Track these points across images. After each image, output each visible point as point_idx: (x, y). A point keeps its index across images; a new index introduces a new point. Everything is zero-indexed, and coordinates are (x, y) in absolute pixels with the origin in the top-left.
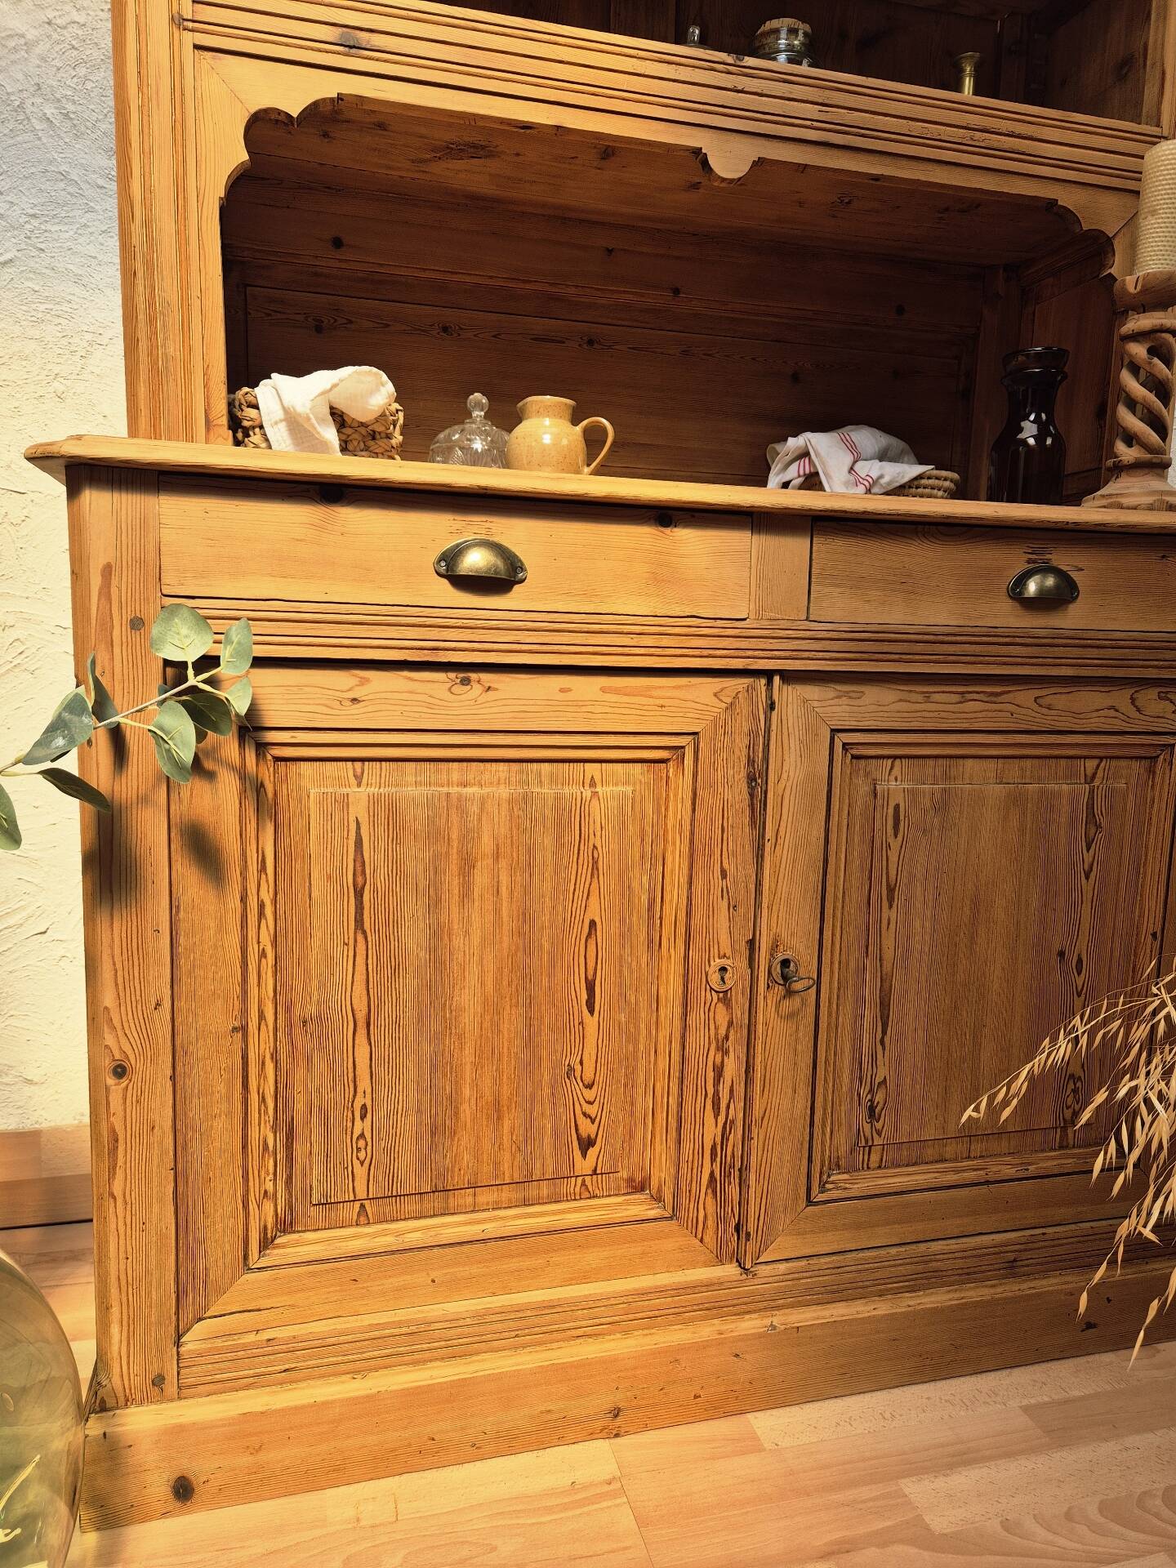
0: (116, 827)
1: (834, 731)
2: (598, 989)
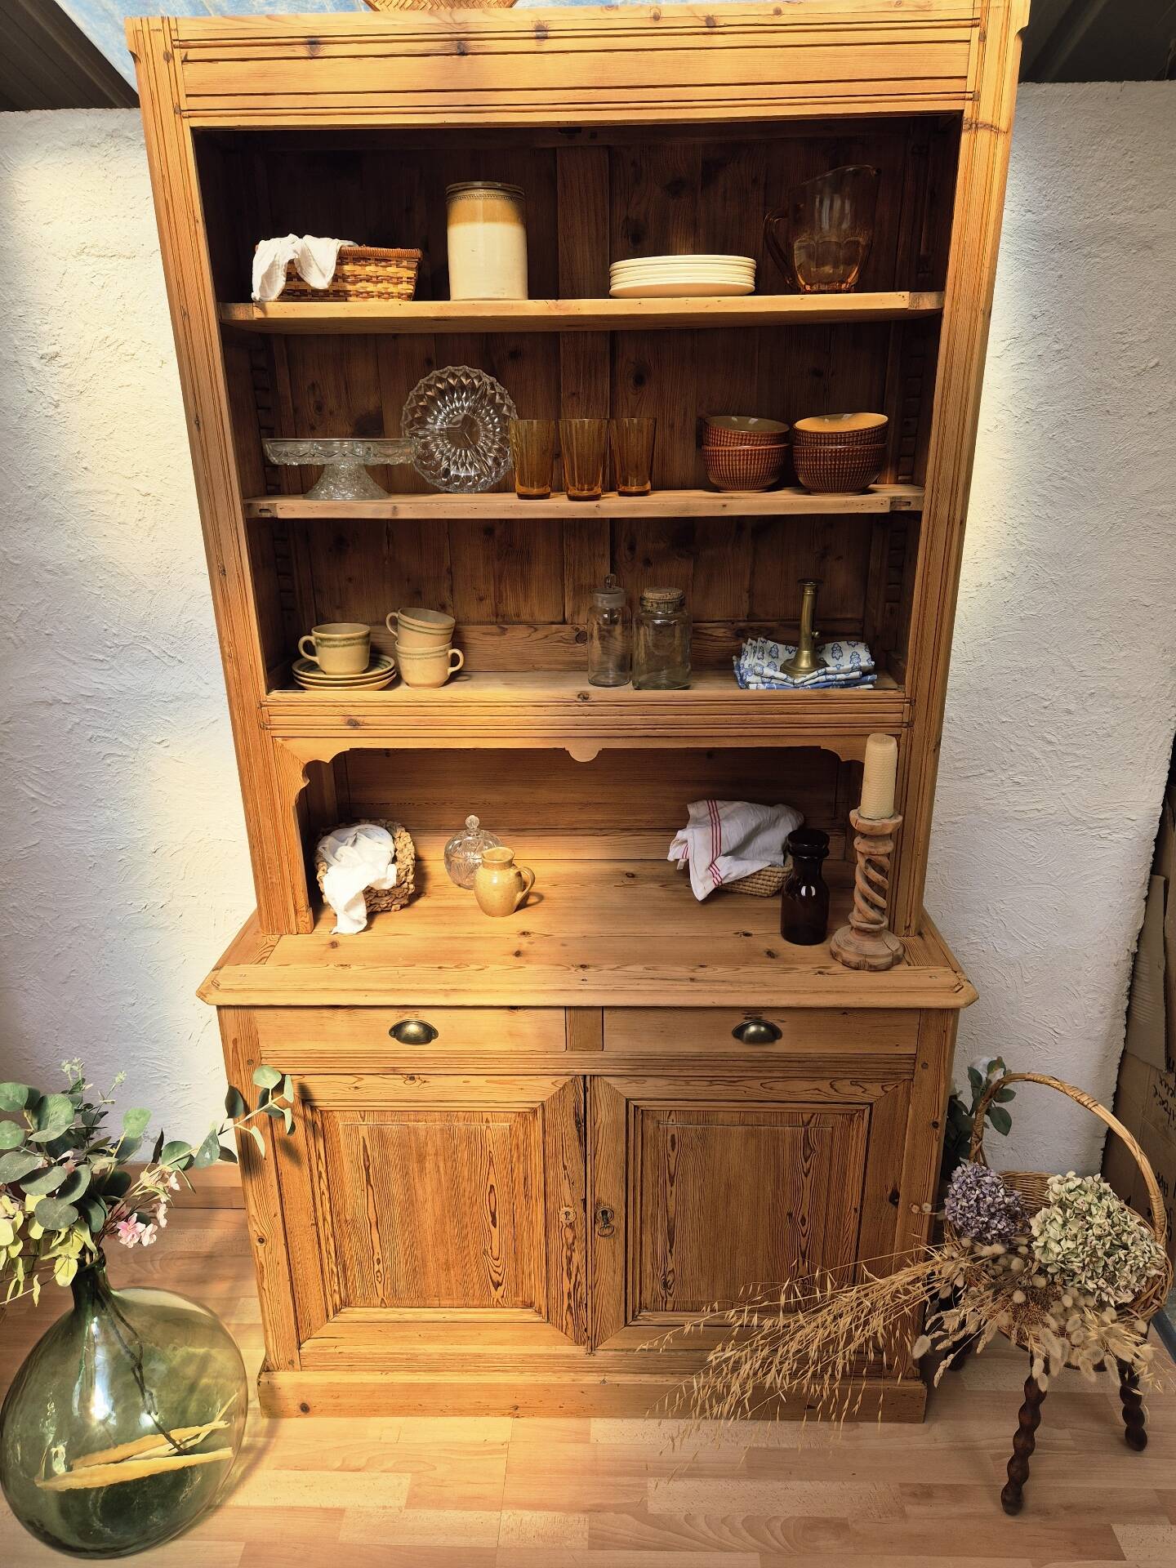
1: (628, 1100)
2: (497, 1216)
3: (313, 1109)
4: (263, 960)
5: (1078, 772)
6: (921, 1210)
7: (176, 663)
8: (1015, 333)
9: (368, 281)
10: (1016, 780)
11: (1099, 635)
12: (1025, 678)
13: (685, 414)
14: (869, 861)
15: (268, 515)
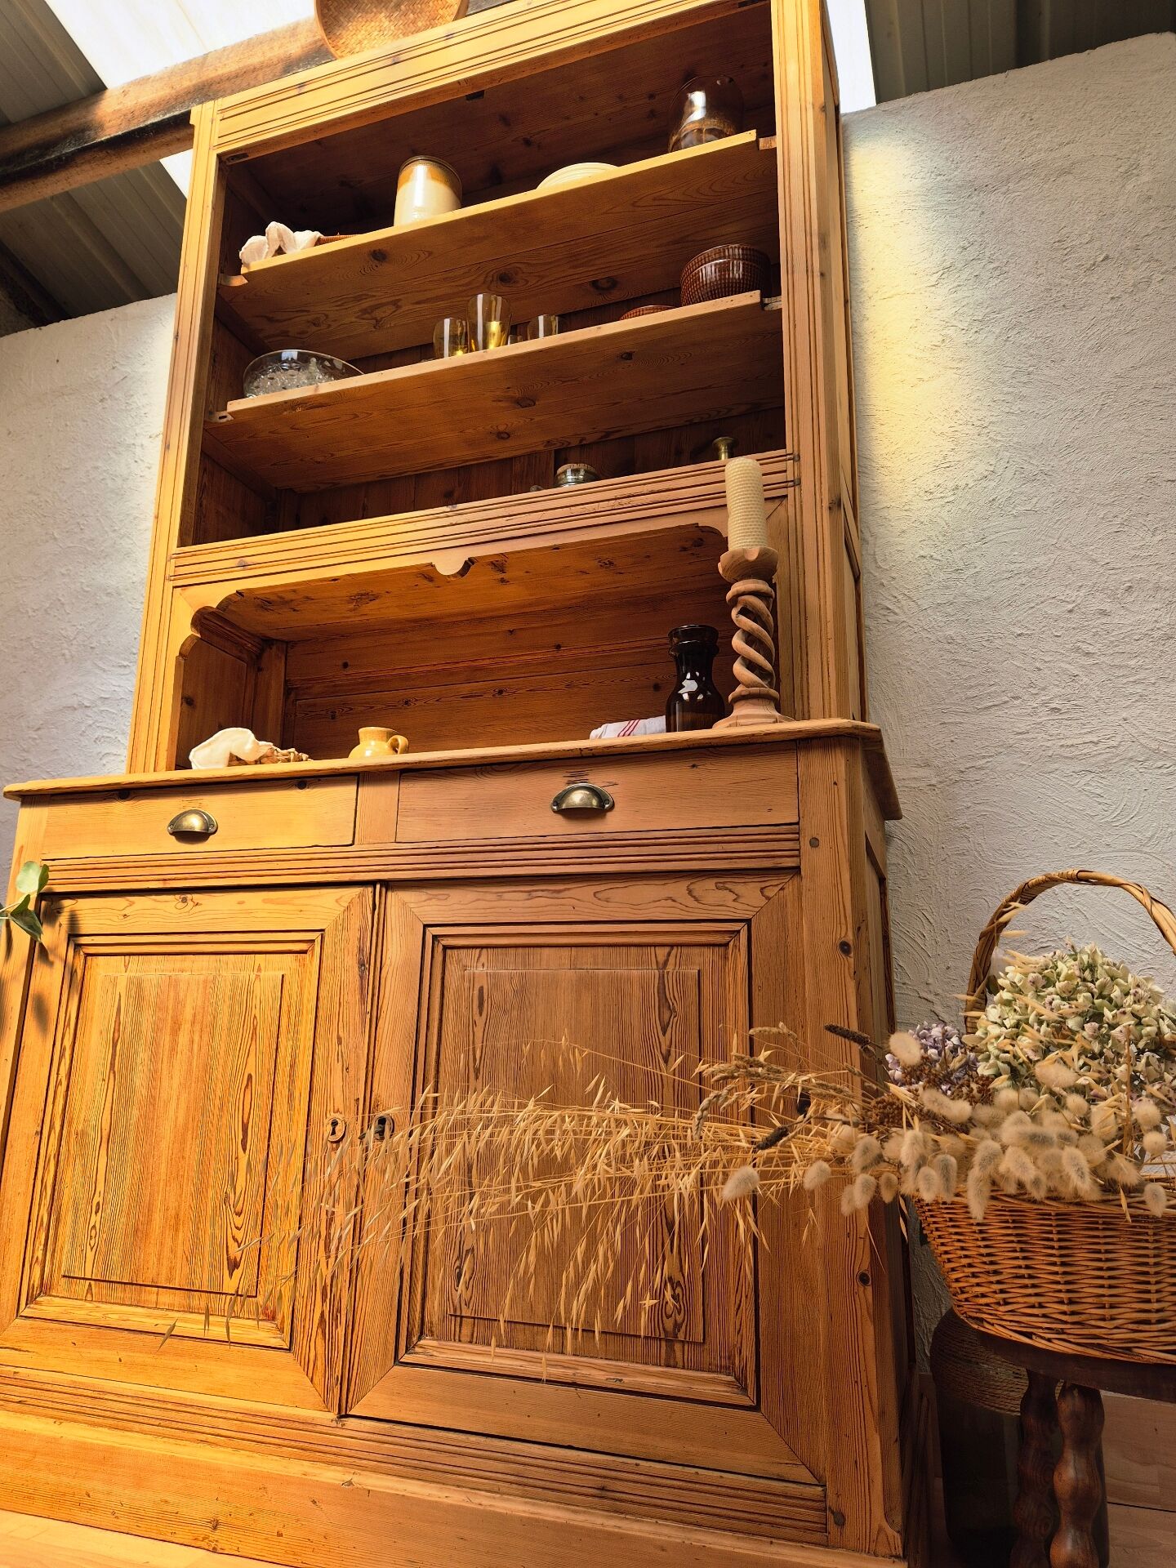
1: (425, 926)
2: (250, 1131)
3: (77, 948)
12: (1034, 580)
14: (743, 612)
15: (225, 420)
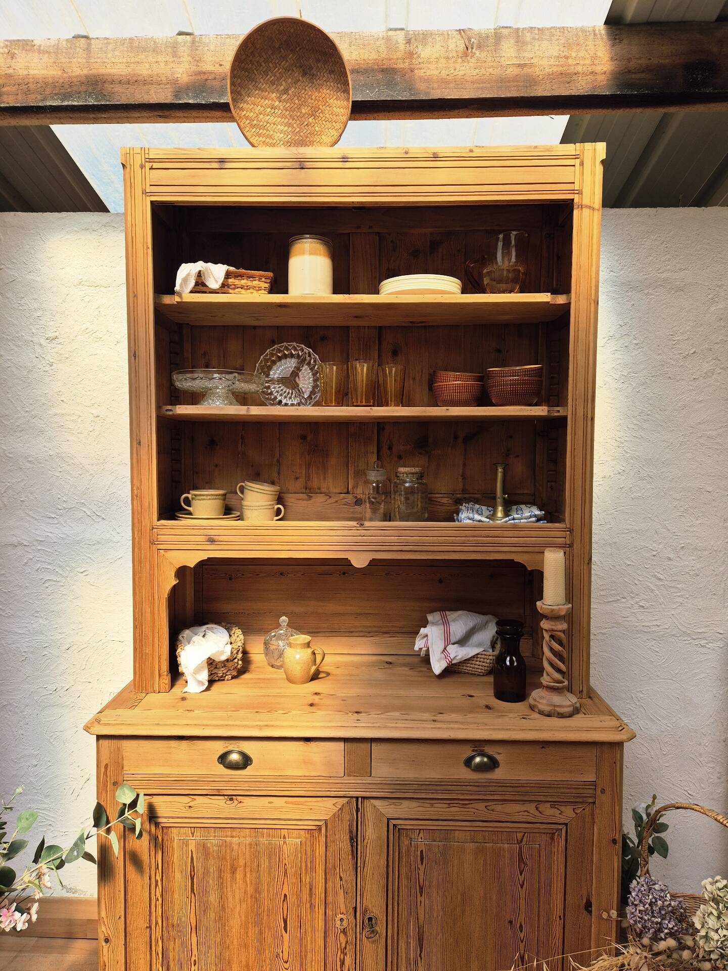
0: (107, 852)
1: (388, 819)
2: (288, 922)
3: (157, 825)
4: (133, 707)
5: (680, 600)
6: (609, 916)
7: (100, 519)
8: (611, 334)
9: (242, 288)
10: (641, 604)
11: (682, 509)
13: (422, 371)
14: (552, 637)
15: (171, 413)
